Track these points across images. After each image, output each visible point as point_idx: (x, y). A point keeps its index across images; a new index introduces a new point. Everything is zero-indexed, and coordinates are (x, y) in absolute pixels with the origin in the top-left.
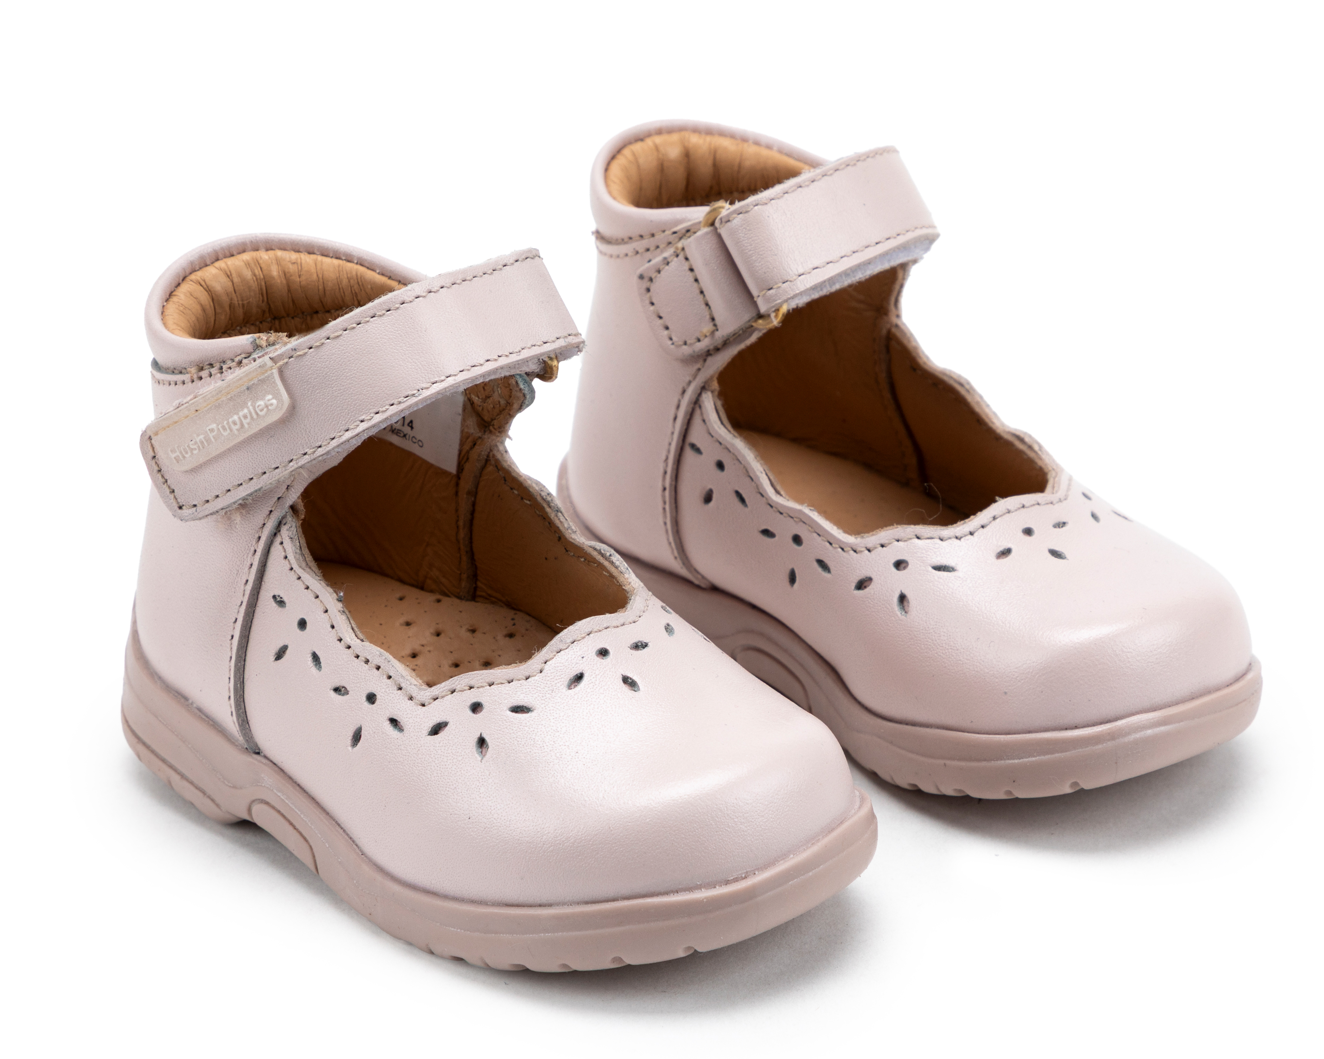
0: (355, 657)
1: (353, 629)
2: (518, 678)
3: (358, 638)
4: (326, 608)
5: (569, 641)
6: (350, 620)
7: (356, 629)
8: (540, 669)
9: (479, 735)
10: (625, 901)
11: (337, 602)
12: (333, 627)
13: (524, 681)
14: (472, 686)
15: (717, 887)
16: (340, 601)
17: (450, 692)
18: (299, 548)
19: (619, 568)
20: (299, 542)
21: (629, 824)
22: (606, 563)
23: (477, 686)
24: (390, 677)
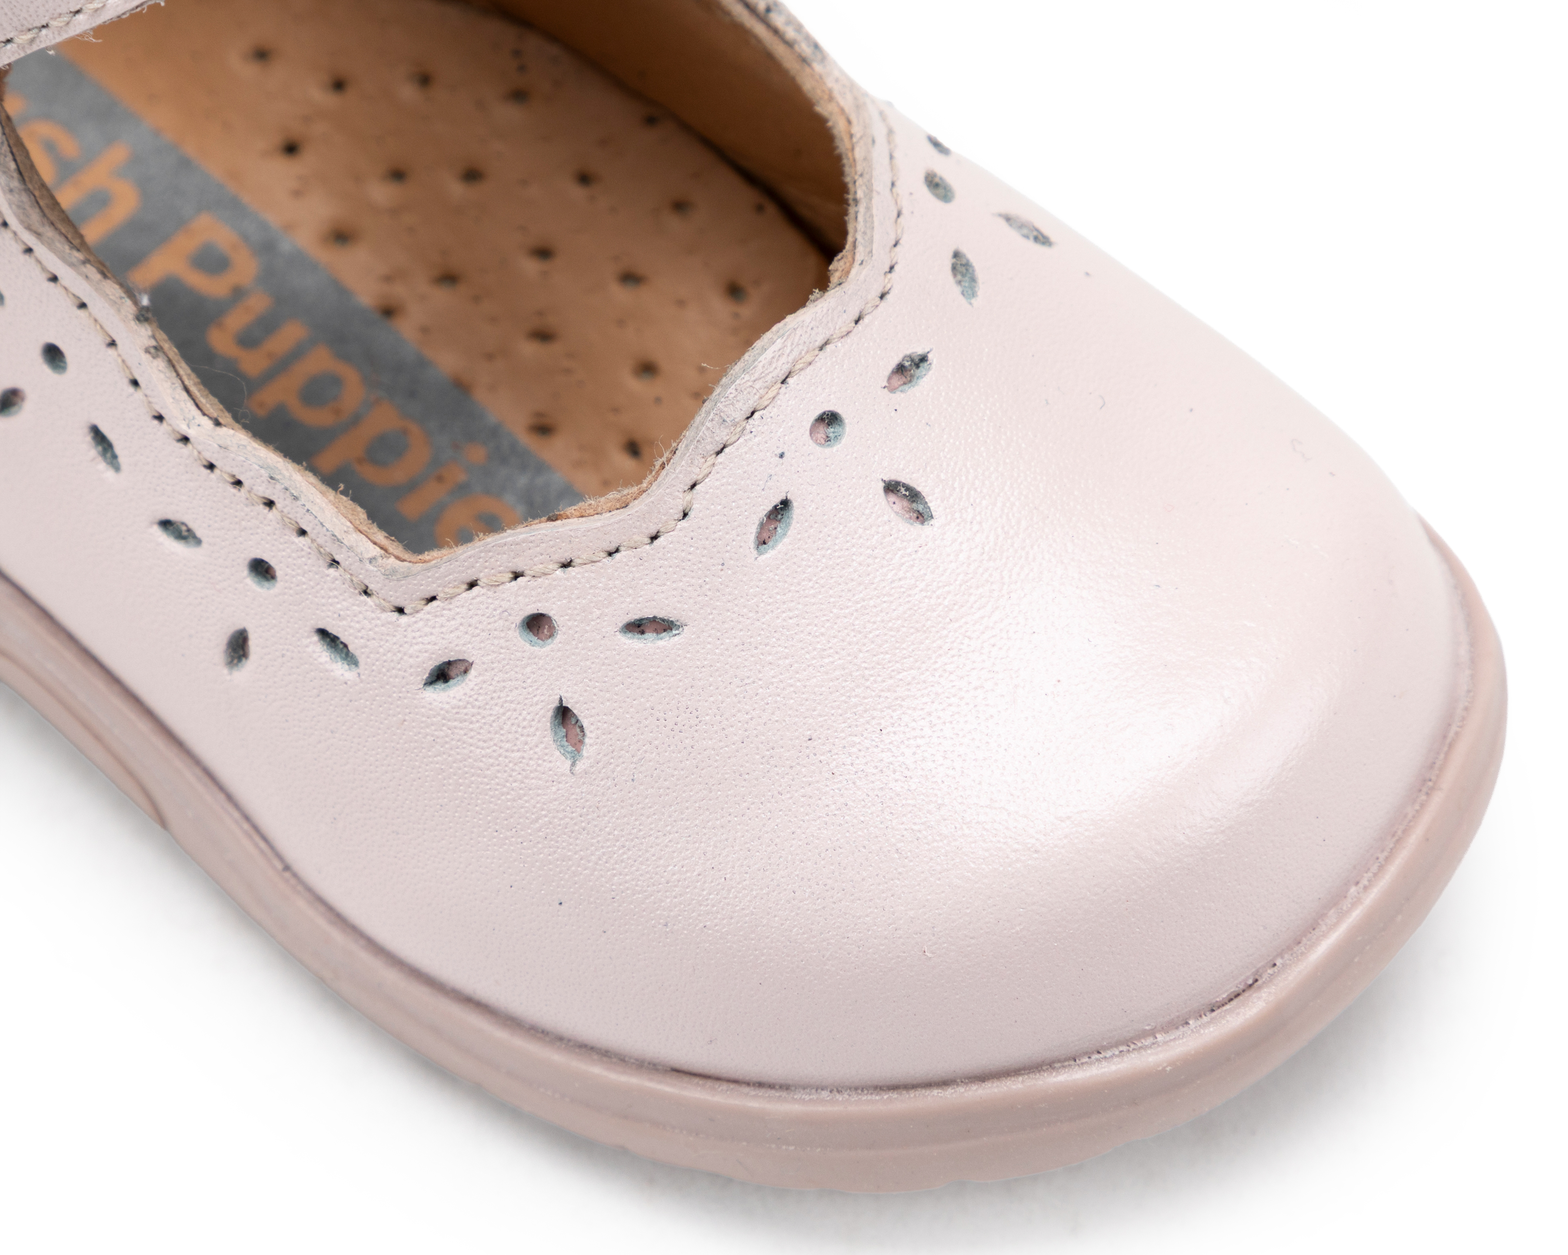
0: (205, 466)
1: (187, 390)
2: (632, 544)
3: (204, 414)
4: (111, 337)
5: (740, 416)
6: (178, 367)
7: (193, 389)
8: (681, 508)
9: (556, 704)
10: (974, 1087)
11: (133, 324)
12: (135, 383)
13: (648, 547)
14: (519, 570)
15: (1191, 1022)
16: (147, 320)
17: (465, 586)
18: (15, 175)
19: (796, 47)
20: (15, 160)
21: (973, 941)
22: (759, 29)
23: (532, 573)
24: (303, 533)
